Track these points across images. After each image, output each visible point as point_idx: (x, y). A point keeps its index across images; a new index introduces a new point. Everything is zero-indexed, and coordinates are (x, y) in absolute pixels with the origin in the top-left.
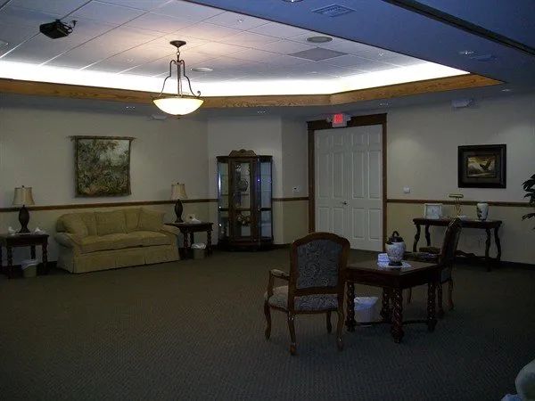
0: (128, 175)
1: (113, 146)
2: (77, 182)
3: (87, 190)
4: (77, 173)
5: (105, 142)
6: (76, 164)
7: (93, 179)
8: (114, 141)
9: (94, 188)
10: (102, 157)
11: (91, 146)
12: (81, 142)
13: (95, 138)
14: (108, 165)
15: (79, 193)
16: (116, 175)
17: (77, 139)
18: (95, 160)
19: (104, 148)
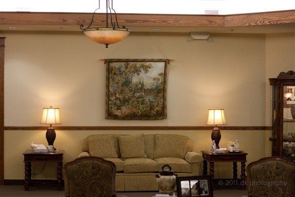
0: (164, 98)
1: (146, 69)
2: (107, 104)
3: (118, 113)
4: (108, 95)
5: (138, 64)
6: (108, 86)
7: (125, 101)
8: (147, 64)
9: (125, 110)
10: (135, 79)
11: (123, 69)
12: (113, 65)
13: (127, 61)
14: (141, 87)
15: (110, 115)
16: (149, 98)
17: (108, 62)
18: (127, 83)
19: (137, 71)
